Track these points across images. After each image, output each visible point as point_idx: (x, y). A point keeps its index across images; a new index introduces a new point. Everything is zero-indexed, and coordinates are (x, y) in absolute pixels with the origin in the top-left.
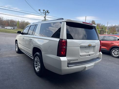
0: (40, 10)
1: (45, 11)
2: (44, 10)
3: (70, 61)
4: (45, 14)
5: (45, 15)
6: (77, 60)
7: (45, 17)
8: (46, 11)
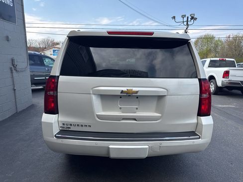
0: (174, 17)
1: (188, 17)
2: (183, 16)
3: (69, 126)
4: (187, 23)
5: (186, 27)
6: (90, 126)
7: (186, 30)
8: (190, 17)
